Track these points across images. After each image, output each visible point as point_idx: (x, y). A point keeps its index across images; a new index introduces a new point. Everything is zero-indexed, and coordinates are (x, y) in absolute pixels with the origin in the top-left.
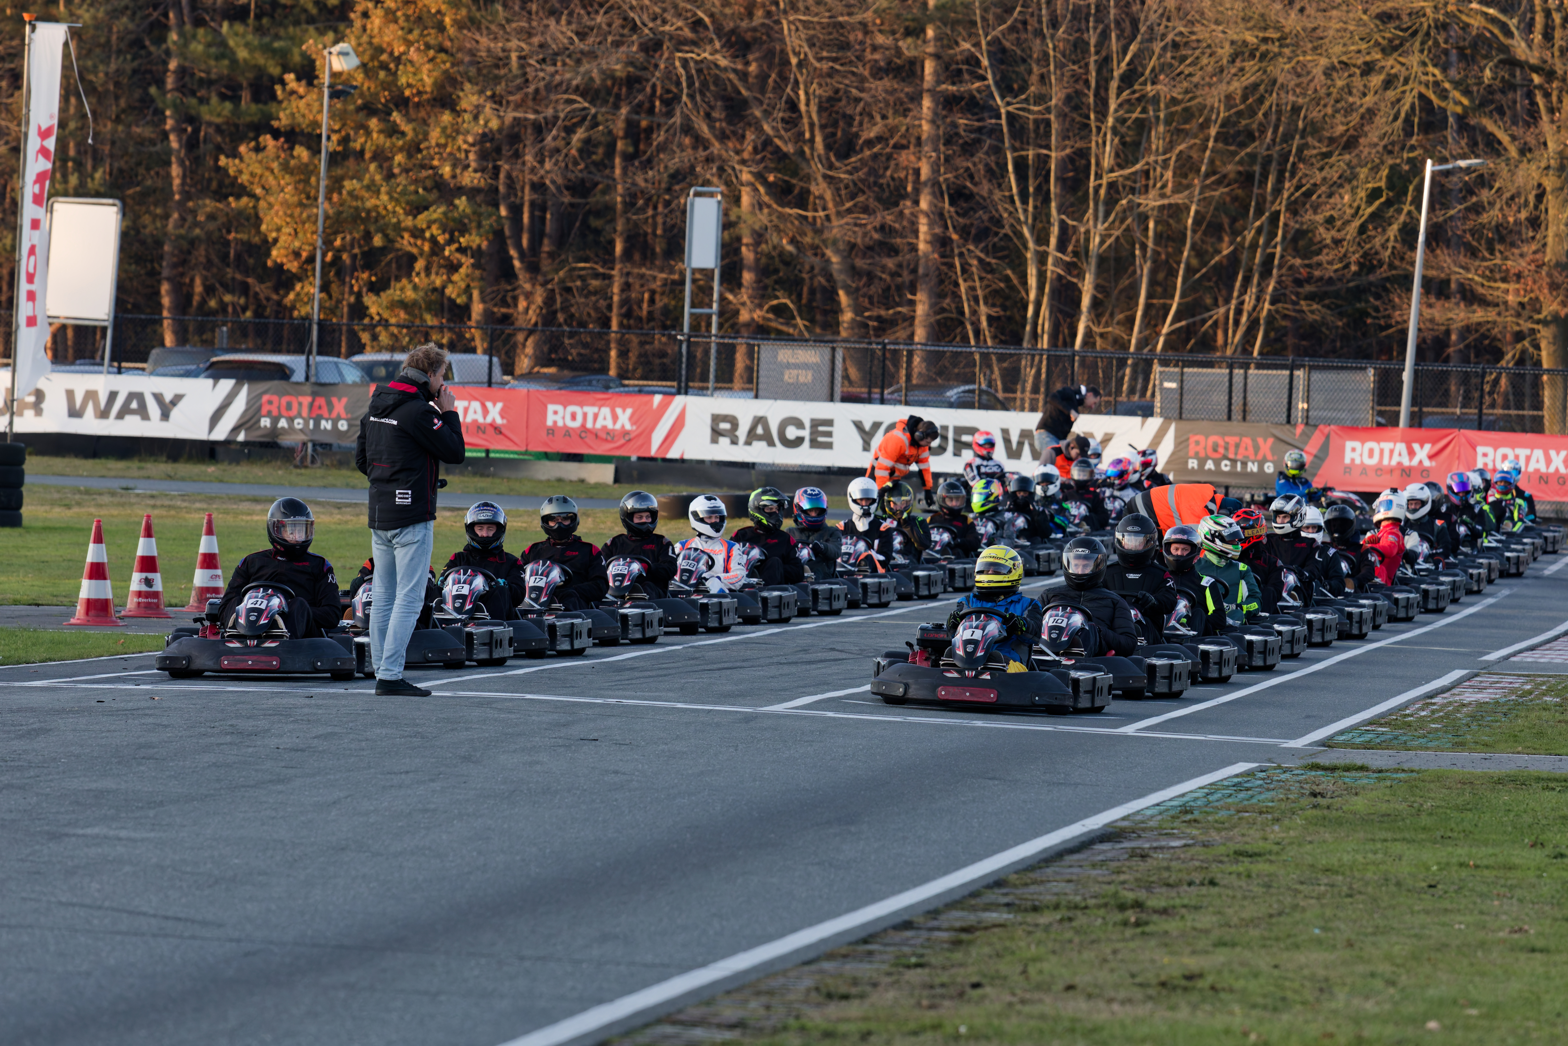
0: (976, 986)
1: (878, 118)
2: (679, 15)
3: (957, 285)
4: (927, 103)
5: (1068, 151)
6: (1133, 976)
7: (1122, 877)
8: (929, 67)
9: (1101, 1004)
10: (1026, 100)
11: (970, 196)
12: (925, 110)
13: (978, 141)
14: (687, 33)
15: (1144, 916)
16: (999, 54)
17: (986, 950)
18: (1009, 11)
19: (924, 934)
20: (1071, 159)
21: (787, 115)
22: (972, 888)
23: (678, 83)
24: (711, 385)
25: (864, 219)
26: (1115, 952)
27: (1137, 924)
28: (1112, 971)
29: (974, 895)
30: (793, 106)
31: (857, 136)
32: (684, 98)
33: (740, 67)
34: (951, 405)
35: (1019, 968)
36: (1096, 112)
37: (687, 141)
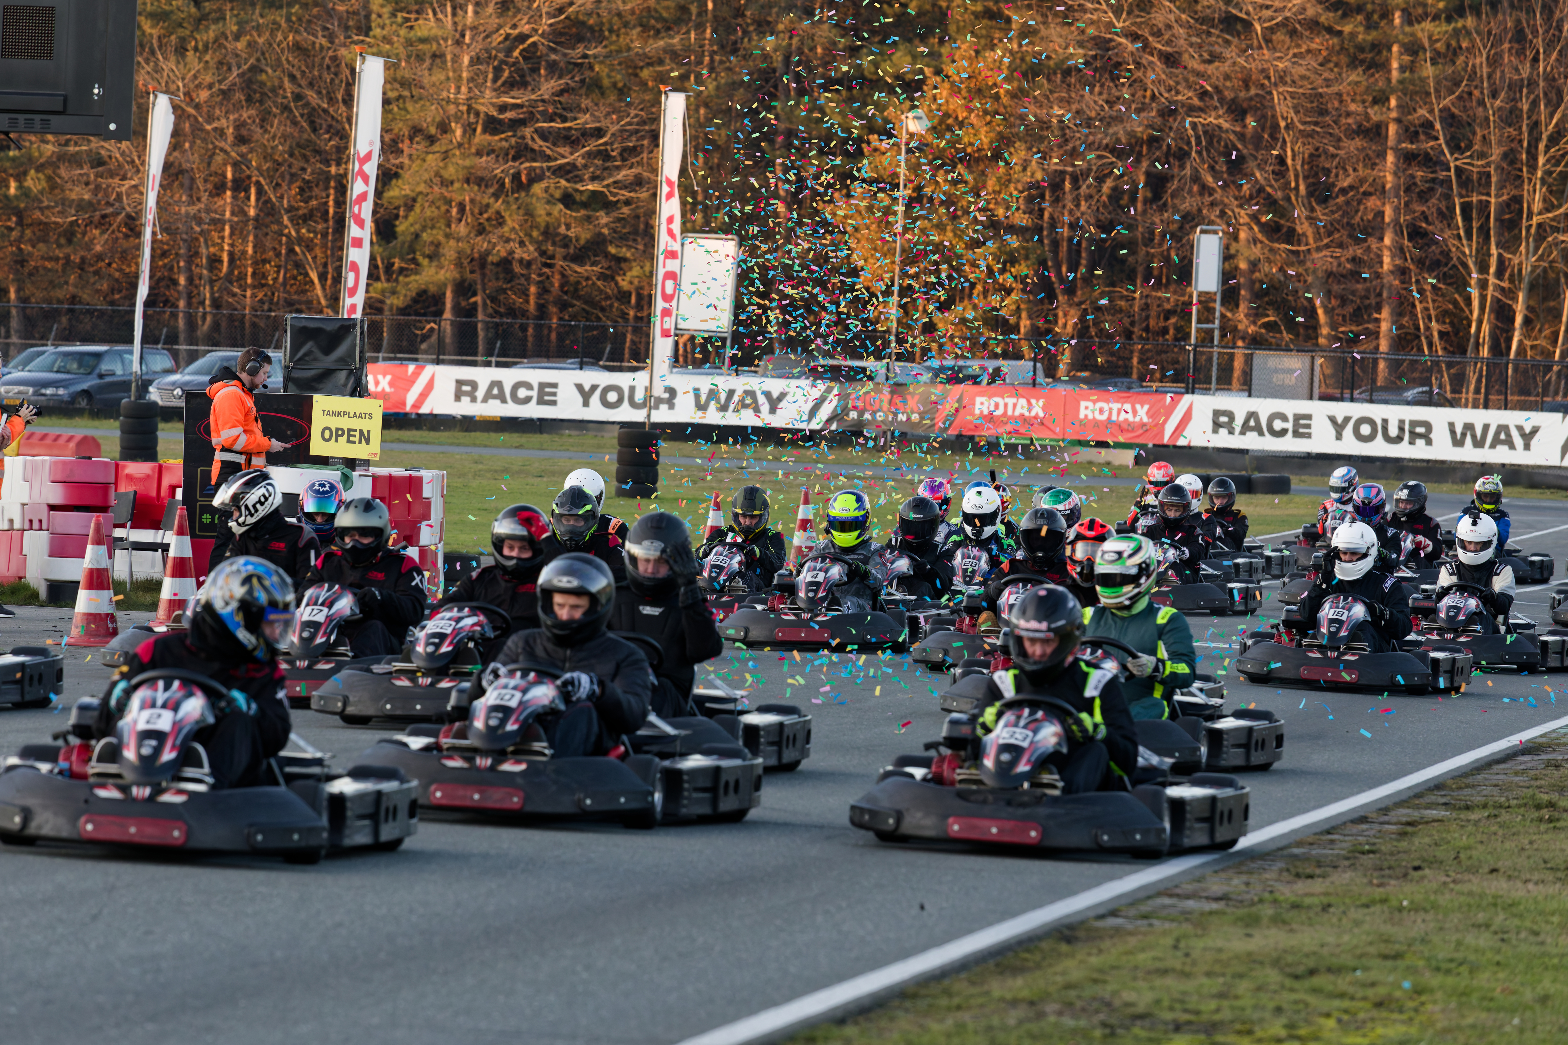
0: (1417, 868)
1: (1351, 171)
2: (1189, 87)
3: (1414, 306)
4: (1390, 158)
5: (1505, 197)
6: (1545, 862)
7: (1538, 783)
8: (1392, 129)
9: (1519, 884)
10: (1471, 157)
11: (1424, 234)
12: (1389, 164)
13: (1432, 189)
14: (1196, 102)
15: (1556, 814)
16: (1449, 118)
17: (1427, 840)
18: (1457, 84)
19: (1377, 827)
20: (1508, 204)
21: (1277, 168)
22: (1417, 791)
23: (1189, 143)
24: (1213, 385)
25: (1338, 252)
26: (1531, 843)
27: (1550, 820)
28: (1529, 857)
29: (1418, 796)
30: (1281, 160)
31: (1333, 185)
32: (1194, 154)
33: (1238, 129)
34: (1408, 403)
35: (1453, 855)
36: (1528, 166)
37: (1195, 188)
